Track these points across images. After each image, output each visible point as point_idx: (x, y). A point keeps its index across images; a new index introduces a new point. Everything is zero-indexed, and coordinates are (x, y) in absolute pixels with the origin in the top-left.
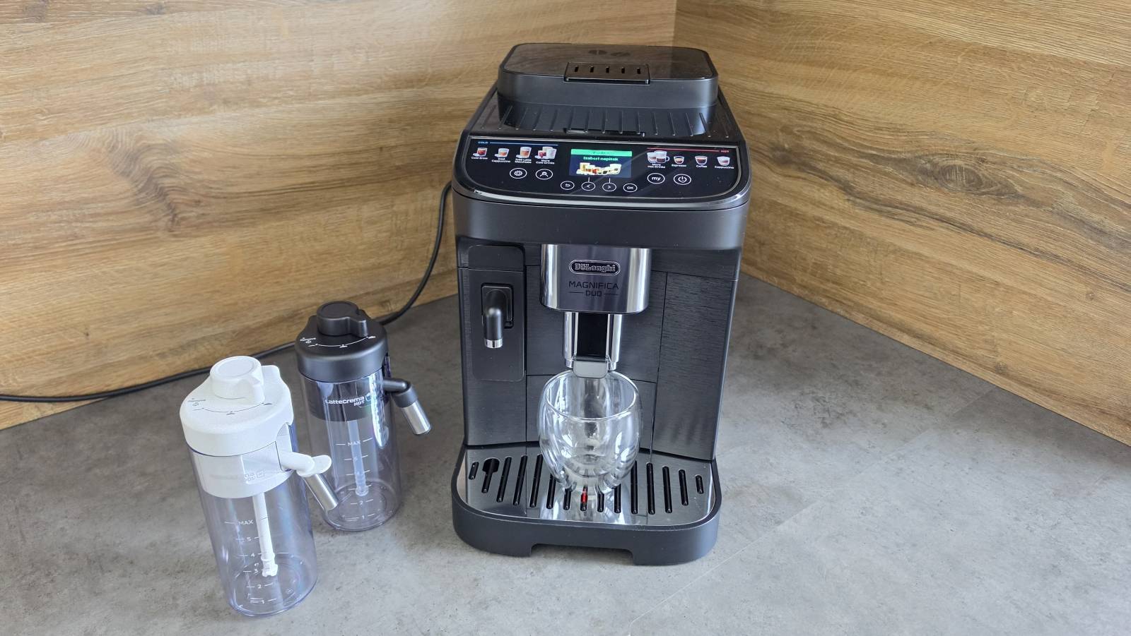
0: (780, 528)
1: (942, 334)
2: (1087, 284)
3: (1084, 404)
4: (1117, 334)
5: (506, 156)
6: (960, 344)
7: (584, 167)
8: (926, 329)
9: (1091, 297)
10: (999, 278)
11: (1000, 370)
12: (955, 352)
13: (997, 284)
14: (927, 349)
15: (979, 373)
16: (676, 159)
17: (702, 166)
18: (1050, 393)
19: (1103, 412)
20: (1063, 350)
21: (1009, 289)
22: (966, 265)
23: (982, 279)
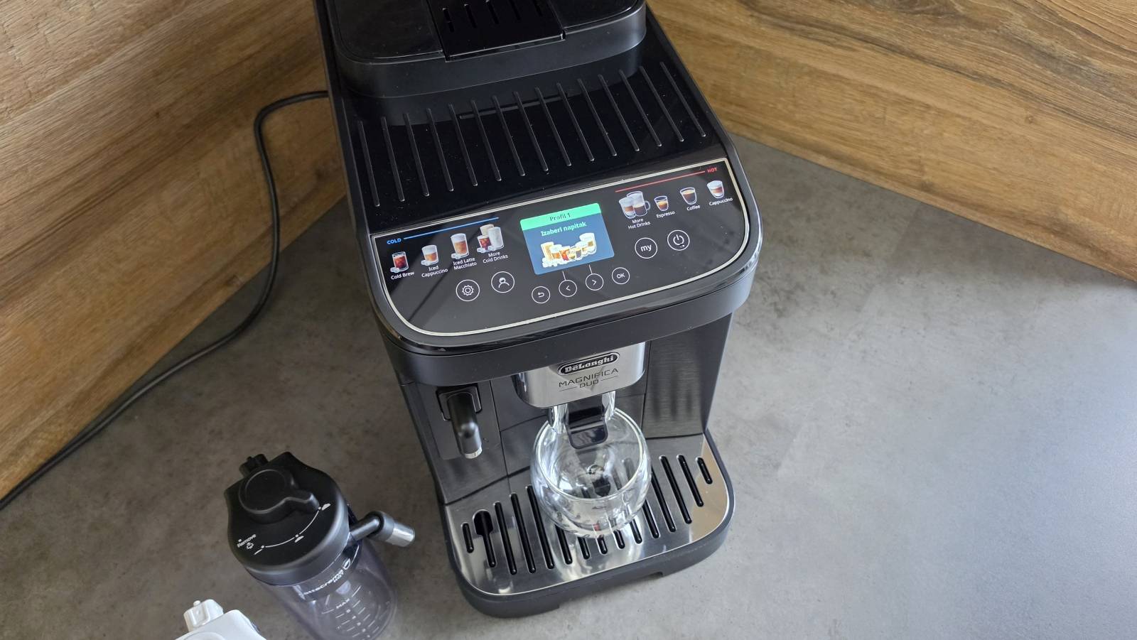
0: (782, 472)
1: (864, 155)
2: (1027, 108)
3: (1010, 216)
4: (1054, 155)
5: (437, 260)
6: (885, 165)
7: (549, 251)
8: (845, 150)
9: (1030, 120)
10: (930, 101)
11: (926, 188)
12: (878, 172)
13: (928, 107)
14: (847, 170)
15: (902, 190)
16: (660, 203)
17: (693, 208)
18: (978, 207)
19: (1029, 223)
20: (995, 169)
21: (941, 113)
22: (892, 87)
23: (911, 101)
